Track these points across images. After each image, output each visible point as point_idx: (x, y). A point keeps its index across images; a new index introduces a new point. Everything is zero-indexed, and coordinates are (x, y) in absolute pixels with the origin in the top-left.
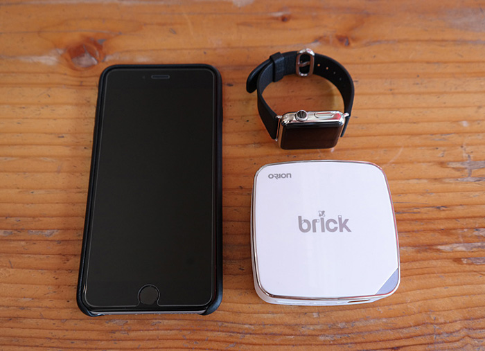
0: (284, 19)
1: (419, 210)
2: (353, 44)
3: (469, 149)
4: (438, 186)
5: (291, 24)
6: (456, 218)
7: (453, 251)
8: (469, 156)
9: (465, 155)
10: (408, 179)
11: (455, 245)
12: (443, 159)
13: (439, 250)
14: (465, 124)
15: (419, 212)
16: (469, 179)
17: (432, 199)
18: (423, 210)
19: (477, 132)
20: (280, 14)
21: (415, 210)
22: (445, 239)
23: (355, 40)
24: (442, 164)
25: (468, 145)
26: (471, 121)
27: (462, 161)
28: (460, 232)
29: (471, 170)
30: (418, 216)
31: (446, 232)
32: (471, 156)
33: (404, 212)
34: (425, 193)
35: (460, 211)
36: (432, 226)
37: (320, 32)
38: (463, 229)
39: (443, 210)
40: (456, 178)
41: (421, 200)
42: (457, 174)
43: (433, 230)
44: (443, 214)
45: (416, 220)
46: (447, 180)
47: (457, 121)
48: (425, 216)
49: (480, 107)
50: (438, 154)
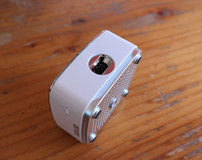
0: (33, 46)
1: (147, 135)
2: (77, 50)
3: (160, 89)
4: (152, 116)
5: (37, 47)
6: (170, 132)
7: (177, 154)
8: (162, 93)
9: (159, 93)
10: (135, 117)
11: (176, 150)
12: (149, 99)
13: (169, 157)
14: (152, 76)
15: (149, 136)
16: (167, 105)
17: (153, 125)
18: (150, 134)
19: (160, 78)
20: (29, 44)
21: (146, 135)
22: (169, 147)
23: (77, 47)
24: (150, 102)
25: (159, 86)
26: (155, 73)
27: (159, 97)
28: (175, 140)
29: (166, 100)
30: (149, 139)
31: (168, 143)
32: (163, 92)
33: (140, 139)
34: (147, 122)
35: (170, 127)
36: (159, 142)
37: (56, 48)
38: (176, 137)
39: (162, 130)
40: (160, 108)
41: (146, 128)
42: (160, 105)
43: (161, 145)
44: (162, 132)
45: (149, 142)
46: (156, 110)
47: (147, 76)
48: (153, 137)
49: (156, 65)
50: (145, 97)
